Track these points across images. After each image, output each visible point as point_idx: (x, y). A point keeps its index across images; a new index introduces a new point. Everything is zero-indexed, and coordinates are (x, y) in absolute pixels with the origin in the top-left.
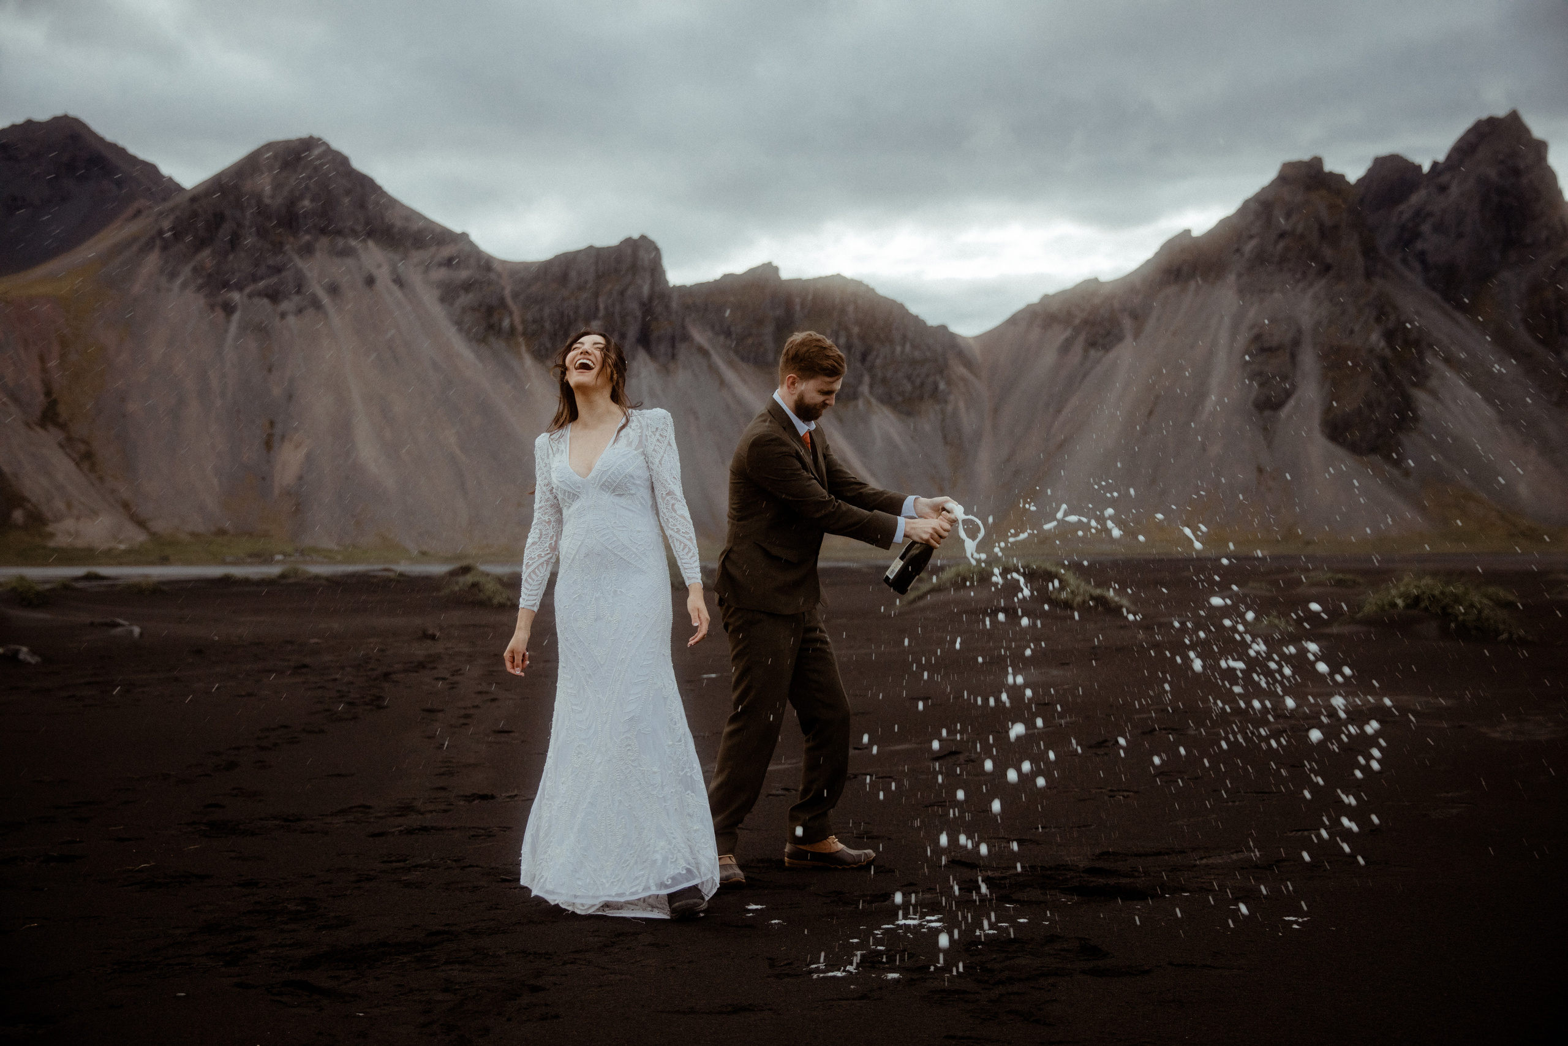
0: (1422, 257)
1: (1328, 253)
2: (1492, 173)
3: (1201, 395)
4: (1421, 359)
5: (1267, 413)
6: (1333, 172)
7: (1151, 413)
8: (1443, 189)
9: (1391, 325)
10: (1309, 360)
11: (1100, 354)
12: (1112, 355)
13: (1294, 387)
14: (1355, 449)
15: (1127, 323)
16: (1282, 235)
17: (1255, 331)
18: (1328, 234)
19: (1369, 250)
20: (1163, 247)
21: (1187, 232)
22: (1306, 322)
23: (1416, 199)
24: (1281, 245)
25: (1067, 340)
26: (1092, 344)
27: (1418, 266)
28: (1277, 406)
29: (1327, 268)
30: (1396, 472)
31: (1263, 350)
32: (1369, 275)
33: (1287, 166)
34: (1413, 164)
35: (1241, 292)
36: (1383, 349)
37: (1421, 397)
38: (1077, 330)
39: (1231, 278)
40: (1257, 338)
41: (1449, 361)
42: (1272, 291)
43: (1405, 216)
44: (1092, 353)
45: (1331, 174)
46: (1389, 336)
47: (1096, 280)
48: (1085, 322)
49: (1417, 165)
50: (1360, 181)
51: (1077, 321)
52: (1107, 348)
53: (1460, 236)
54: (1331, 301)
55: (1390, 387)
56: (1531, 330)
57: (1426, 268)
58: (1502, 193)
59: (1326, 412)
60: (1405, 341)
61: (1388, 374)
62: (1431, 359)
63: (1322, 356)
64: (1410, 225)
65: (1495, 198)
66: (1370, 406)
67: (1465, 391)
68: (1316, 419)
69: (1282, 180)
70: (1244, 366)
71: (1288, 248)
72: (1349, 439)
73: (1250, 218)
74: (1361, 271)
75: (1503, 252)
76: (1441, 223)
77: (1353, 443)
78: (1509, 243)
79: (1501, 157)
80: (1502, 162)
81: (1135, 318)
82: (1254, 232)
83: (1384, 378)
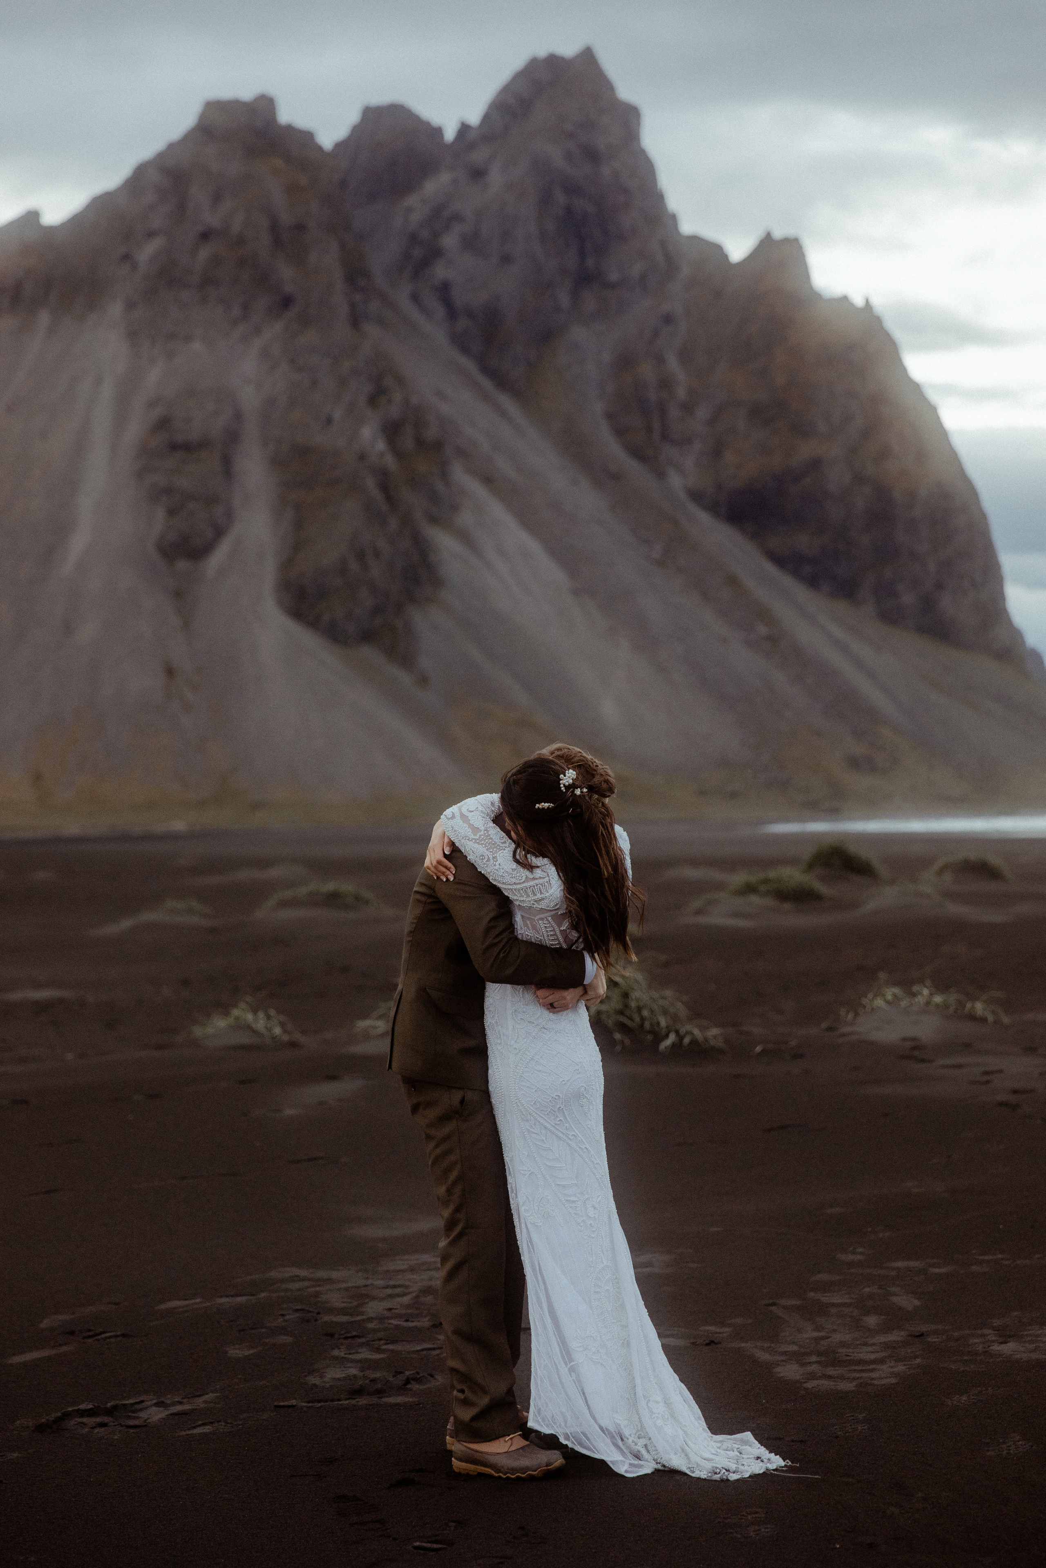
0: (444, 290)
1: (286, 275)
2: (555, 154)
3: (62, 529)
4: (444, 475)
5: (182, 565)
6: (293, 125)
8: (478, 174)
9: (394, 411)
10: (255, 469)
13: (230, 515)
14: (333, 634)
16: (205, 236)
17: (159, 411)
18: (286, 239)
19: (356, 275)
21: (32, 217)
22: (250, 399)
23: (433, 186)
24: (204, 253)
27: (440, 311)
28: (200, 552)
29: (286, 302)
30: (404, 678)
31: (174, 447)
32: (355, 321)
33: (214, 107)
34: (428, 124)
35: (132, 335)
36: (382, 454)
37: (444, 543)
39: (115, 309)
40: (163, 424)
41: (488, 480)
42: (188, 339)
43: (415, 218)
45: (290, 128)
46: (392, 431)
49: (437, 127)
50: (340, 146)
53: (506, 259)
54: (292, 362)
55: (393, 524)
56: (620, 432)
57: (452, 313)
58: (572, 189)
59: (286, 565)
60: (420, 442)
61: (390, 500)
62: (460, 474)
63: (277, 462)
64: (425, 234)
65: (560, 198)
66: (361, 556)
67: (516, 536)
68: (268, 579)
69: (205, 131)
70: (140, 474)
71: (215, 260)
72: (326, 617)
73: (150, 199)
74: (344, 311)
75: (575, 293)
76: (476, 234)
77: (333, 624)
78: (584, 279)
79: (568, 127)
80: (570, 136)
82: (156, 225)
83: (384, 507)
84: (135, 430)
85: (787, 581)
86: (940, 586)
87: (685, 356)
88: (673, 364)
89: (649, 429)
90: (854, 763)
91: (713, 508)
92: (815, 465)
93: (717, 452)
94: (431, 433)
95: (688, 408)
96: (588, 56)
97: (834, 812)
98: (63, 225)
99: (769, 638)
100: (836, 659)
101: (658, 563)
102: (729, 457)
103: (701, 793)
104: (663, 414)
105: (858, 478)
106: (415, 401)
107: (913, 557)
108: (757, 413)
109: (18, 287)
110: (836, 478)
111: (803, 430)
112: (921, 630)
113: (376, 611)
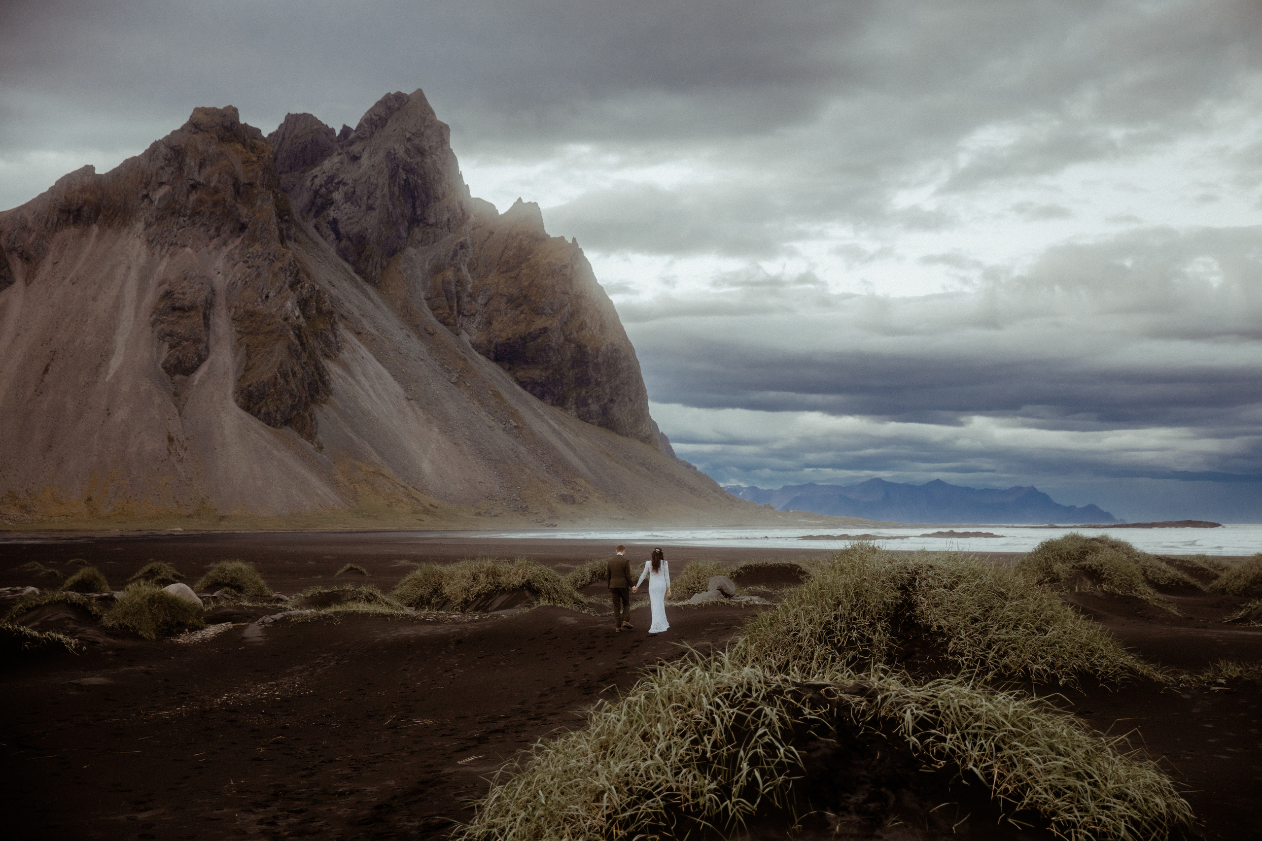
0: (334, 224)
1: (243, 211)
2: (400, 151)
3: (106, 355)
4: (334, 330)
5: (178, 377)
6: (248, 125)
7: (46, 371)
8: (355, 158)
9: (305, 293)
10: (222, 323)
13: (207, 348)
14: (269, 420)
15: (18, 267)
16: (194, 187)
17: (166, 287)
18: (243, 191)
19: (283, 213)
20: (59, 183)
21: (89, 169)
22: (220, 282)
23: (329, 164)
24: (193, 197)
27: (333, 236)
28: (189, 371)
29: (243, 227)
30: (310, 446)
31: (174, 309)
32: (283, 239)
34: (325, 127)
35: (150, 242)
36: (298, 317)
37: (333, 369)
39: (140, 226)
40: (168, 295)
41: (358, 334)
42: (183, 246)
43: (317, 181)
46: (303, 304)
49: (330, 127)
50: (274, 136)
53: (370, 208)
54: (246, 262)
55: (304, 357)
56: (434, 309)
57: (338, 237)
58: (409, 170)
59: (240, 380)
60: (319, 311)
61: (302, 344)
62: (343, 331)
63: (236, 319)
64: (323, 191)
65: (402, 175)
66: (285, 376)
67: (375, 366)
68: (230, 387)
69: (194, 126)
70: (153, 325)
71: (200, 201)
72: (264, 410)
73: (161, 163)
74: (277, 233)
75: (409, 229)
76: (354, 192)
77: (268, 414)
78: (415, 221)
79: (407, 137)
80: (409, 140)
81: (26, 258)
82: (164, 180)
83: (299, 348)
84: (150, 298)
85: (528, 396)
86: (612, 401)
87: (472, 268)
88: (465, 270)
89: (451, 308)
90: (564, 499)
91: (486, 354)
92: (545, 330)
93: (489, 323)
94: (327, 306)
95: (473, 297)
96: (420, 95)
97: (553, 526)
98: (108, 175)
99: (516, 428)
100: (554, 441)
101: (454, 383)
102: (496, 325)
103: (479, 514)
104: (459, 298)
105: (568, 340)
106: (317, 287)
107: (598, 384)
108: (511, 300)
109: (79, 210)
110: (556, 339)
111: (537, 311)
112: (600, 425)
113: (293, 407)
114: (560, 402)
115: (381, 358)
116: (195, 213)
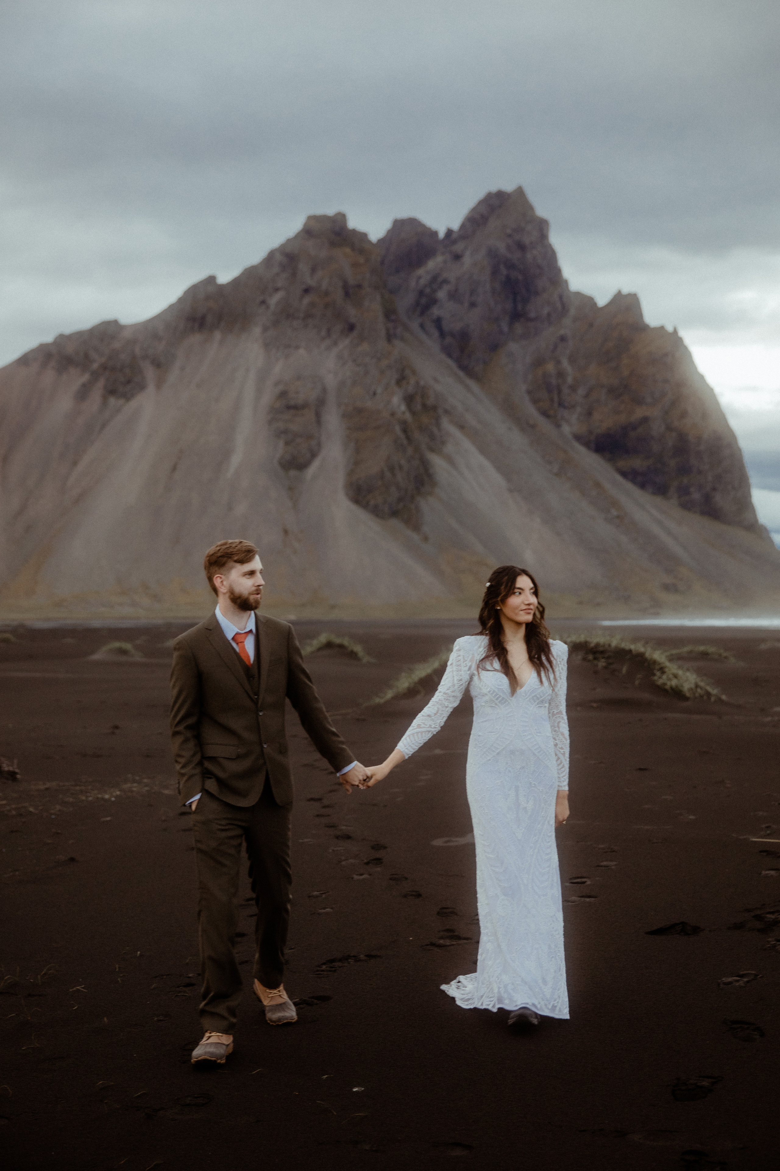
0: (438, 322)
1: (352, 312)
2: (502, 247)
3: (226, 453)
4: (438, 425)
5: (293, 473)
6: (356, 229)
7: (174, 468)
8: (457, 257)
9: (411, 389)
10: (334, 420)
11: (121, 401)
12: (133, 404)
13: (319, 445)
14: (376, 512)
15: (150, 373)
16: (307, 291)
17: (281, 387)
18: (352, 292)
19: (390, 313)
20: (187, 293)
21: (211, 280)
22: (331, 381)
23: (432, 264)
24: (306, 301)
25: (84, 385)
26: (111, 392)
27: (436, 334)
28: (303, 466)
29: (351, 328)
30: (415, 537)
31: (289, 407)
32: (390, 338)
33: (311, 218)
34: (430, 229)
35: (267, 346)
36: (404, 413)
37: (438, 462)
38: (95, 376)
39: (257, 331)
40: (283, 394)
41: (462, 427)
42: (297, 347)
43: (422, 282)
44: (112, 401)
45: (354, 231)
46: (409, 399)
47: (115, 322)
48: (104, 367)
49: (434, 231)
50: (381, 241)
51: (95, 366)
52: (127, 397)
53: (473, 305)
54: (354, 361)
55: (410, 451)
56: (535, 401)
57: (442, 334)
58: (511, 266)
59: (350, 473)
60: (424, 406)
61: (408, 438)
62: (447, 425)
63: (346, 416)
64: (428, 290)
65: (504, 271)
66: (392, 469)
67: (477, 459)
68: (340, 480)
69: (308, 232)
70: (270, 422)
71: (312, 304)
72: (372, 502)
73: (276, 269)
74: (383, 333)
75: (511, 324)
76: (456, 290)
77: (376, 506)
78: (516, 316)
79: (509, 231)
80: (510, 236)
81: (157, 364)
82: (279, 284)
83: (405, 442)
84: (267, 398)
85: (629, 486)
86: (714, 489)
87: (572, 360)
88: (565, 363)
89: (552, 400)
90: (666, 588)
91: (587, 444)
92: (645, 420)
93: (589, 414)
94: (431, 401)
95: (573, 388)
96: (520, 192)
97: (655, 614)
98: (229, 284)
99: (618, 517)
100: (656, 530)
101: (557, 475)
102: (596, 416)
103: (581, 603)
104: (560, 392)
105: (669, 428)
106: (422, 383)
107: (700, 472)
108: (612, 391)
109: (203, 318)
110: (657, 428)
111: (638, 401)
112: (703, 513)
113: (400, 500)
114: (661, 490)
115: (483, 450)
116: (308, 316)
